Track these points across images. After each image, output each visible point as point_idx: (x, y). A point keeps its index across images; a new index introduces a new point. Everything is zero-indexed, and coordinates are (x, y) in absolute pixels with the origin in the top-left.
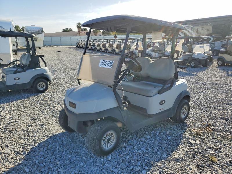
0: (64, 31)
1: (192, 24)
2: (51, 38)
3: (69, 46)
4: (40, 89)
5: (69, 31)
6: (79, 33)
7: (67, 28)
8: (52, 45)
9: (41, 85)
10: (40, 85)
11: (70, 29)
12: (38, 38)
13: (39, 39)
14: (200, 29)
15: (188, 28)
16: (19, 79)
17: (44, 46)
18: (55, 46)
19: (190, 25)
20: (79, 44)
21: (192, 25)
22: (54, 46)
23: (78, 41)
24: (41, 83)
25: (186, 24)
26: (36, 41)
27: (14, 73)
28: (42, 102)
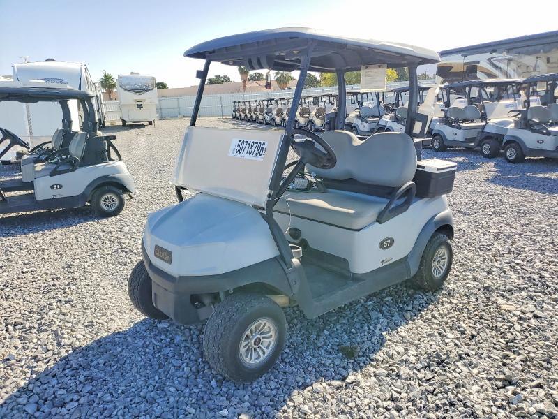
0: (212, 82)
1: (509, 51)
2: (177, 99)
4: (106, 208)
5: (223, 81)
6: (244, 86)
7: (218, 74)
8: (179, 117)
9: (107, 201)
10: (106, 199)
11: (225, 76)
12: (144, 100)
13: (148, 102)
14: (529, 60)
15: (500, 61)
16: (61, 186)
17: (162, 118)
19: (505, 53)
20: (239, 111)
21: (508, 53)
22: (184, 117)
23: (237, 104)
24: (109, 196)
25: (494, 51)
26: (140, 106)
27: (51, 175)
28: (102, 234)
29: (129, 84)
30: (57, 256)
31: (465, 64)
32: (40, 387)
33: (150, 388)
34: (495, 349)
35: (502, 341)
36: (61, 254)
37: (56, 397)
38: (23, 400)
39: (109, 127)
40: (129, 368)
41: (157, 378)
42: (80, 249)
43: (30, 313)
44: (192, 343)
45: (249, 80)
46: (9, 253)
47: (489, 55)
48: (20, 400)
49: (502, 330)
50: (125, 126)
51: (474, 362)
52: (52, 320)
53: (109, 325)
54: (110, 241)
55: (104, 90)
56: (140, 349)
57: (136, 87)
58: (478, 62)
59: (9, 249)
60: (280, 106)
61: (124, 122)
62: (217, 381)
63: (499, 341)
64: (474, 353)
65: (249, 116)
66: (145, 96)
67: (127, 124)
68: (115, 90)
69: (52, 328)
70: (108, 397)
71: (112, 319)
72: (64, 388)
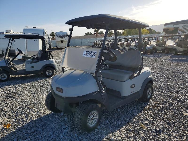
0: (86, 34)
2: (75, 40)
3: (88, 46)
5: (90, 34)
6: (97, 36)
7: (88, 32)
8: (75, 46)
9: (49, 72)
11: (91, 33)
13: (65, 41)
15: (187, 27)
18: (78, 46)
20: (94, 44)
23: (94, 42)
26: (62, 42)
27: (31, 63)
28: (45, 83)
29: (59, 35)
30: (30, 90)
31: (174, 28)
32: (19, 132)
33: (55, 135)
34: (180, 129)
35: (183, 126)
36: (32, 89)
37: (24, 136)
38: (13, 137)
39: (52, 49)
40: (49, 128)
41: (57, 132)
42: (38, 88)
43: (20, 108)
44: (70, 121)
45: (98, 34)
46: (16, 88)
47: (182, 25)
48: (12, 136)
49: (183, 123)
50: (58, 49)
51: (172, 134)
52: (26, 111)
53: (44, 113)
54: (48, 85)
55: (51, 37)
56: (53, 122)
57: (61, 36)
58: (179, 27)
59: (16, 87)
60: (108, 42)
61: (57, 47)
62: (77, 134)
63: (182, 127)
64: (172, 130)
65: (98, 46)
66: (64, 39)
67: (58, 48)
68: (55, 37)
69: (26, 113)
70: (41, 138)
71: (45, 111)
72: (27, 134)
